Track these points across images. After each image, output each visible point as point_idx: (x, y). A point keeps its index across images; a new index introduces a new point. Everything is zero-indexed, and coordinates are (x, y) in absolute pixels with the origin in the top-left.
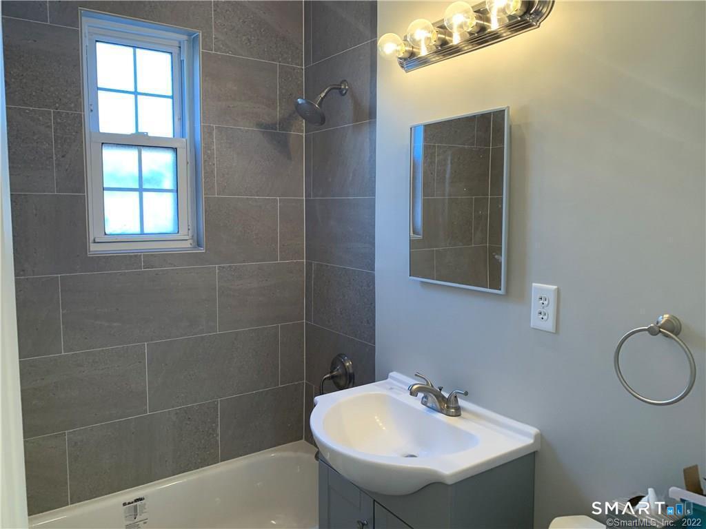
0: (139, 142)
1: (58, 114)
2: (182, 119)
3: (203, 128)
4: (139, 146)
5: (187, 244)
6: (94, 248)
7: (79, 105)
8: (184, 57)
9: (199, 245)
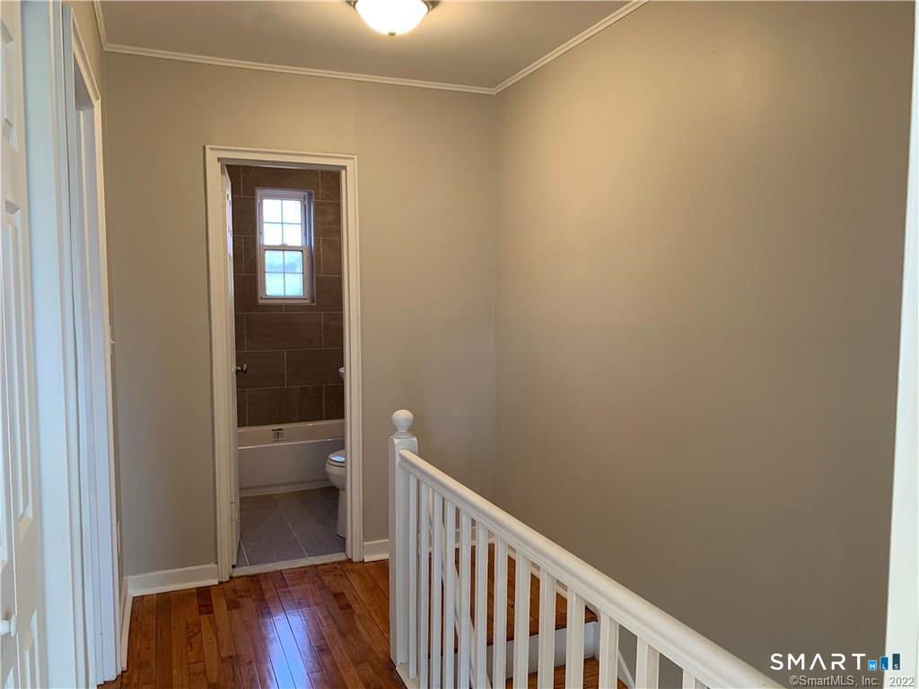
0: (283, 248)
1: (245, 238)
2: (306, 235)
3: (315, 240)
4: (284, 250)
5: (308, 301)
6: (260, 301)
7: (254, 232)
8: (306, 203)
9: (313, 301)
